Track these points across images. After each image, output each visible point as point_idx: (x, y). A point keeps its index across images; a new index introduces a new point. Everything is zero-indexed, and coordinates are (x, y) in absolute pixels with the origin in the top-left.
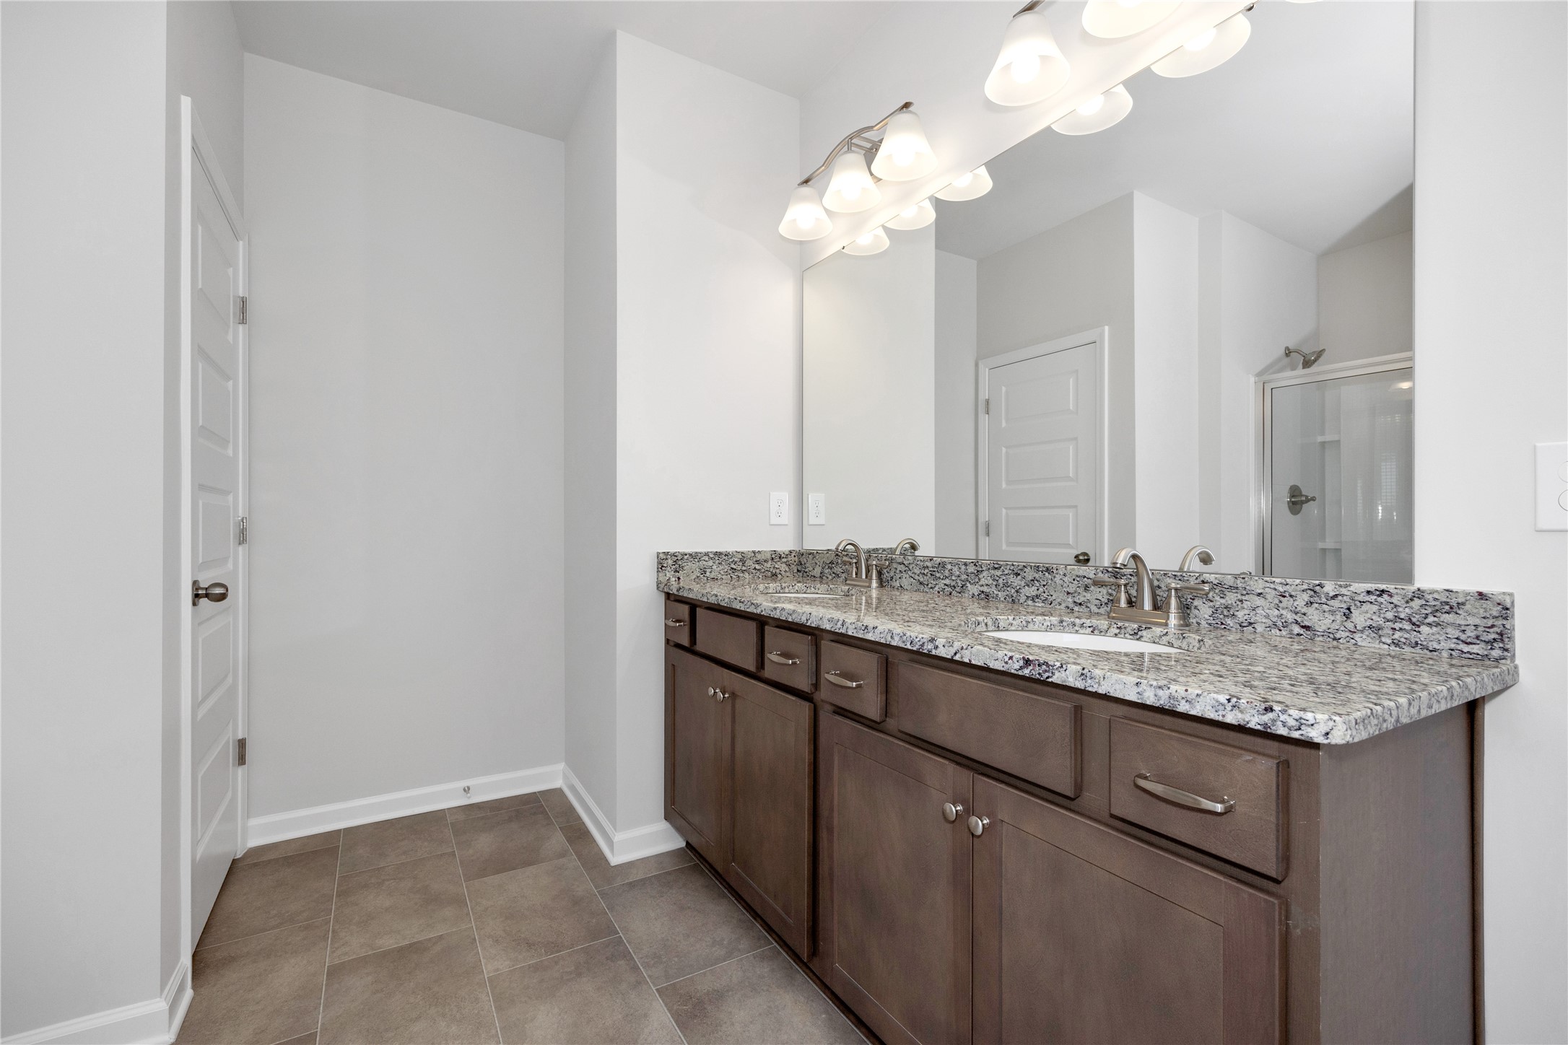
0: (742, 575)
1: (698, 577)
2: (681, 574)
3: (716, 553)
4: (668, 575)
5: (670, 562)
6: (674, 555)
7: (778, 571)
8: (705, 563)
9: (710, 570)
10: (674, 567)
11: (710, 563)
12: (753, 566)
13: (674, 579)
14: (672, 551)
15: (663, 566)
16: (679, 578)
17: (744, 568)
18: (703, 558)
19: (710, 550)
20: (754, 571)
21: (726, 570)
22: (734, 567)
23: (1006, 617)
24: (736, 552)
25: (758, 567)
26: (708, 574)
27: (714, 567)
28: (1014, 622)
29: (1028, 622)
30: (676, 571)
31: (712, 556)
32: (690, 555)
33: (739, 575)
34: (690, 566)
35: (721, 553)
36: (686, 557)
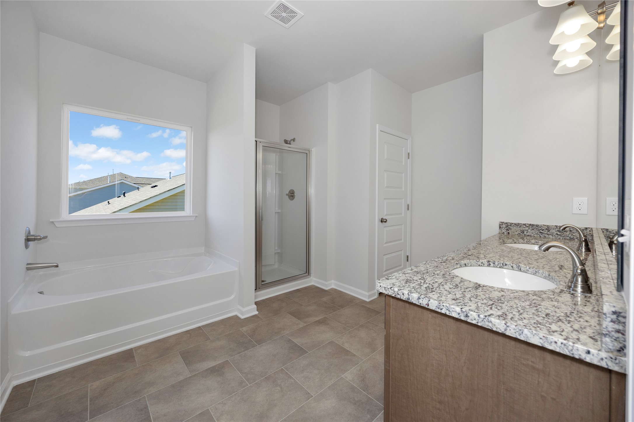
0: (547, 236)
1: (519, 234)
2: (510, 231)
3: (530, 225)
4: (503, 231)
5: (504, 226)
6: (506, 223)
7: (575, 237)
8: (523, 228)
9: (526, 232)
10: (506, 228)
11: (527, 229)
12: (556, 233)
13: (506, 233)
14: (505, 221)
15: (501, 227)
16: (509, 233)
17: (549, 233)
18: (522, 226)
19: (526, 223)
20: (556, 235)
21: (536, 233)
22: (542, 232)
23: (525, 266)
24: (544, 225)
25: (558, 233)
26: (525, 233)
27: (529, 230)
28: (529, 270)
29: (536, 272)
30: (507, 230)
31: (528, 226)
32: (515, 224)
33: (545, 236)
34: (514, 229)
35: (533, 225)
36: (512, 225)
